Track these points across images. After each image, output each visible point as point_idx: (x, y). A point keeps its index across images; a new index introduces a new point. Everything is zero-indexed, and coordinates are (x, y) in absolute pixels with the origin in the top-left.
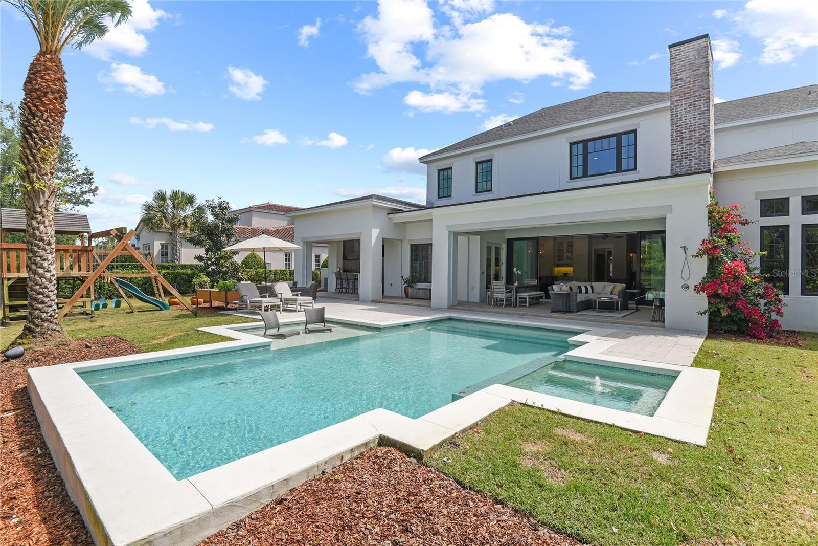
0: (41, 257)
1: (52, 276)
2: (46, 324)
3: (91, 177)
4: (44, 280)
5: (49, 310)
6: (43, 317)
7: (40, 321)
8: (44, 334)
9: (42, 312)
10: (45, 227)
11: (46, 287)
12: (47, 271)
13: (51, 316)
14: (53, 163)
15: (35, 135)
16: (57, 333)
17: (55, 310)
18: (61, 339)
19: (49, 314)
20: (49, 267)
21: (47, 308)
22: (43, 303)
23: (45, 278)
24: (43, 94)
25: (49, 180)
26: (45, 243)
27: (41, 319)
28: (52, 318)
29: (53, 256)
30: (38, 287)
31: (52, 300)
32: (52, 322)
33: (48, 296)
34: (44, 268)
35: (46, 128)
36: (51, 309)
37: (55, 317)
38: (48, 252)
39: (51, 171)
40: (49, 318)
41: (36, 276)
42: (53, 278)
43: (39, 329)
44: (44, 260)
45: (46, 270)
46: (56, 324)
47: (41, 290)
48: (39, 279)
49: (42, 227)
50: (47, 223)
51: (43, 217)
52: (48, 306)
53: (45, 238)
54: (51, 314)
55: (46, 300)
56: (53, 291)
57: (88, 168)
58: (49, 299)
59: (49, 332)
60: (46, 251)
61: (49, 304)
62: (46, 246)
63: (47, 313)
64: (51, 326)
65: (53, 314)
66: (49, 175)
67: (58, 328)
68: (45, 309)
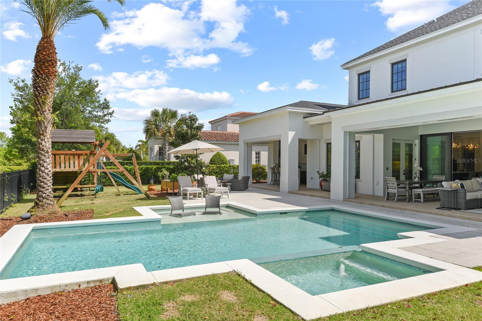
0: (43, 160)
1: (49, 171)
2: (44, 200)
3: (108, 104)
4: (44, 174)
5: (47, 192)
6: (43, 196)
7: (42, 198)
8: (43, 206)
9: (43, 193)
10: (45, 142)
11: (45, 178)
12: (46, 169)
13: (48, 195)
14: (49, 104)
15: (39, 88)
16: (51, 206)
17: (51, 192)
18: (52, 210)
19: (47, 195)
20: (47, 166)
21: (46, 191)
22: (43, 188)
23: (45, 173)
24: (42, 64)
25: (48, 114)
26: (45, 152)
27: (43, 197)
28: (49, 197)
29: (50, 159)
30: (41, 178)
31: (49, 186)
32: (48, 199)
33: (46, 184)
34: (44, 167)
35: (44, 83)
36: (48, 191)
37: (51, 196)
38: (47, 157)
39: (49, 109)
40: (46, 197)
41: (40, 172)
42: (50, 173)
43: (41, 203)
44: (45, 162)
45: (45, 168)
46: (51, 201)
47: (43, 180)
48: (42, 173)
49: (43, 142)
50: (46, 140)
51: (44, 137)
52: (46, 190)
53: (45, 149)
54: (48, 194)
55: (45, 186)
56: (49, 181)
57: (106, 99)
58: (47, 185)
59: (46, 205)
60: (45, 157)
61: (47, 188)
62: (46, 154)
63: (46, 194)
64: (48, 201)
65: (49, 195)
66: (47, 111)
67: (52, 203)
68: (45, 191)
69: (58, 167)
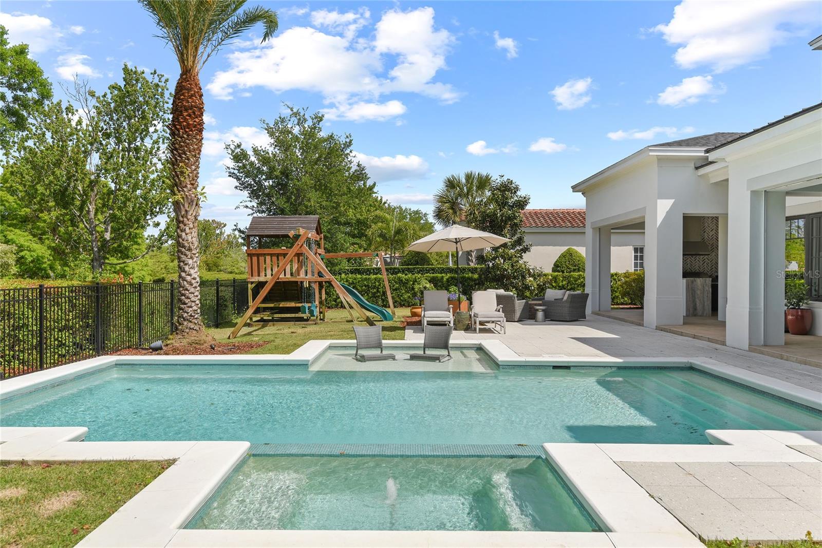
0: (183, 262)
1: (193, 279)
2: (185, 323)
3: (364, 172)
4: (185, 283)
5: (189, 311)
6: (184, 316)
7: (182, 319)
8: (183, 331)
9: (184, 312)
10: (186, 234)
11: (187, 290)
12: (188, 275)
13: (191, 316)
14: (191, 175)
15: (175, 152)
16: (194, 332)
17: (196, 310)
18: (195, 338)
19: (189, 314)
20: (190, 271)
21: (188, 308)
22: (185, 304)
23: (186, 281)
24: (179, 113)
25: (189, 191)
26: (186, 249)
27: (183, 318)
28: (192, 318)
29: (194, 261)
30: (181, 289)
31: (193, 302)
32: (191, 322)
33: (188, 298)
34: (186, 272)
35: (182, 144)
36: (191, 309)
37: (196, 317)
38: (189, 257)
39: (192, 182)
40: (188, 317)
41: (180, 280)
42: (193, 281)
43: (180, 327)
44: (186, 264)
45: (187, 273)
46: (196, 324)
47: (183, 292)
48: (182, 282)
49: (184, 234)
50: (188, 231)
51: (185, 225)
52: (188, 307)
53: (186, 244)
54: (191, 314)
55: (187, 301)
56: (194, 294)
57: (360, 163)
58: (189, 300)
59: (187, 330)
60: (187, 256)
61: (189, 305)
62: (187, 252)
63: (188, 313)
64: (190, 325)
65: (193, 314)
66: (189, 186)
67: (197, 327)
68: (186, 309)
69: (263, 274)
